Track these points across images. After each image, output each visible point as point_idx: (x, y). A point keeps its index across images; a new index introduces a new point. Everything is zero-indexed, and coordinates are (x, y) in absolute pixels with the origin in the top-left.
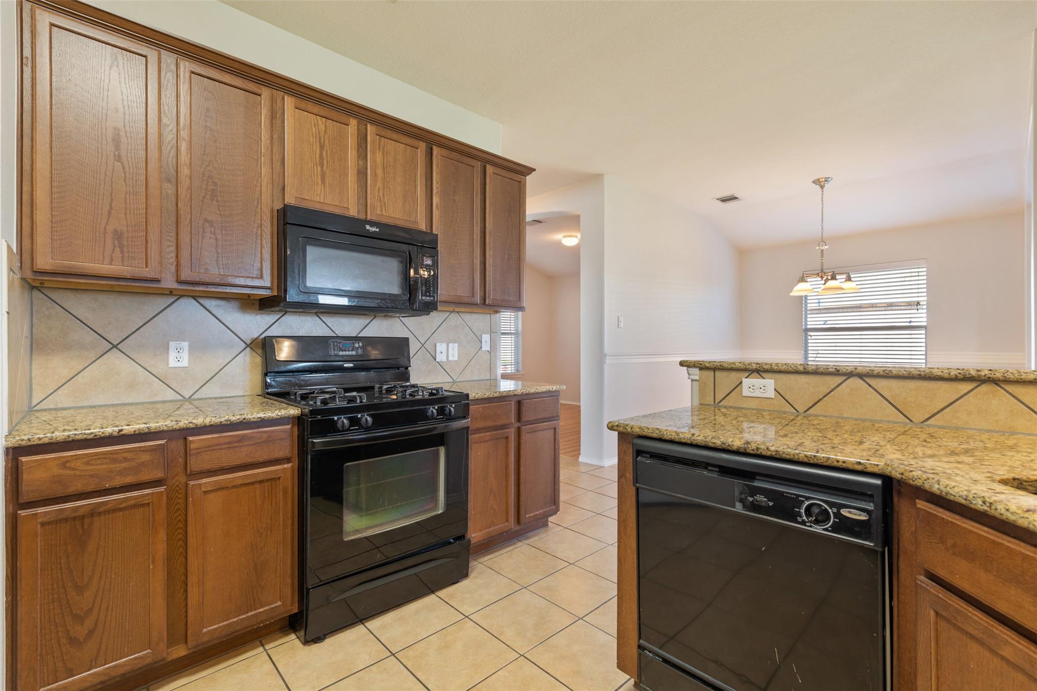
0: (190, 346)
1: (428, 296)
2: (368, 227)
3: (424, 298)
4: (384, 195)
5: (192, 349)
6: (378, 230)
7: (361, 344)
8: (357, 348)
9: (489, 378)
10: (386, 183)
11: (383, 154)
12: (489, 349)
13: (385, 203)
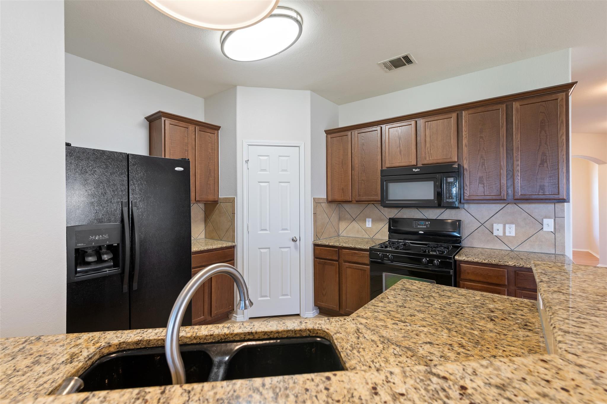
0: (372, 220)
1: (451, 199)
2: (414, 170)
3: (448, 200)
4: (430, 150)
5: (373, 221)
6: (419, 170)
7: (429, 223)
8: (427, 225)
9: (554, 253)
10: (432, 143)
11: (430, 129)
12: (553, 230)
13: (431, 154)
